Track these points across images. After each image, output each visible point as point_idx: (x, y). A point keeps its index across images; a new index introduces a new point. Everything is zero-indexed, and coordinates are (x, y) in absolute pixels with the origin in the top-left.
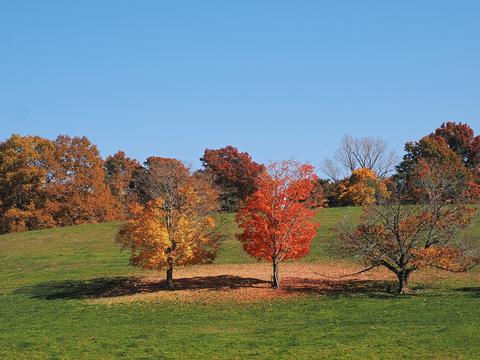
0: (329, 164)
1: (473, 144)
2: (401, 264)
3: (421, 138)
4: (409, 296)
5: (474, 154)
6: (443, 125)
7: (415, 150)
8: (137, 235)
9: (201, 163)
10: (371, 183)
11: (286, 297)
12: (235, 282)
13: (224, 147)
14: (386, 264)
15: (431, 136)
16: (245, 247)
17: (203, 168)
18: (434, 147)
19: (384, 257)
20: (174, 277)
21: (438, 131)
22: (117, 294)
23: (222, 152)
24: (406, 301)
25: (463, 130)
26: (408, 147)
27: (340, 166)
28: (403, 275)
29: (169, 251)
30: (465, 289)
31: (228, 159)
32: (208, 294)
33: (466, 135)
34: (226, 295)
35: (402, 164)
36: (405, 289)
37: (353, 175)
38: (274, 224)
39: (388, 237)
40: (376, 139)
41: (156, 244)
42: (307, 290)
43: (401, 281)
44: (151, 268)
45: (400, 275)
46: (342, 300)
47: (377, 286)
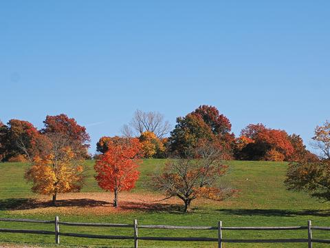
0: (126, 127)
1: (218, 120)
2: (187, 196)
3: (186, 115)
4: (191, 213)
5: (219, 126)
6: (200, 107)
7: (182, 122)
8: (37, 175)
9: (43, 124)
10: (153, 141)
11: (124, 212)
12: (92, 203)
13: (59, 114)
14: (178, 195)
15: (192, 114)
16: (99, 183)
17: (45, 128)
18: (194, 121)
19: (178, 191)
20: (57, 199)
21: (197, 111)
22: (23, 208)
23: (58, 118)
24: (189, 216)
25: (213, 111)
26: (178, 120)
27: (133, 129)
28: (188, 202)
29: (55, 184)
30: (223, 210)
31: (61, 123)
32: (78, 210)
33: (214, 114)
34: (87, 210)
35: (174, 131)
36: (188, 210)
37: (142, 136)
38: (116, 171)
39: (180, 180)
40: (156, 113)
41: (49, 180)
42: (135, 208)
43: (186, 205)
44: (45, 194)
45: (186, 201)
46: (155, 215)
47: (173, 207)
